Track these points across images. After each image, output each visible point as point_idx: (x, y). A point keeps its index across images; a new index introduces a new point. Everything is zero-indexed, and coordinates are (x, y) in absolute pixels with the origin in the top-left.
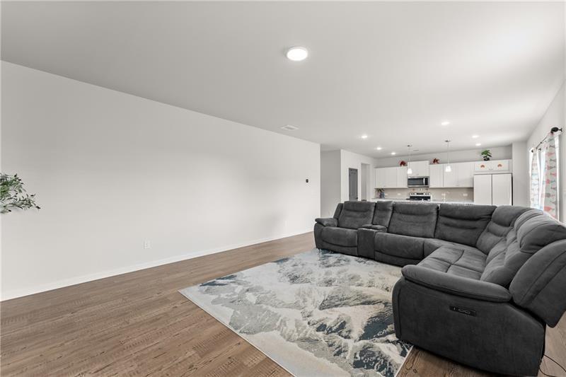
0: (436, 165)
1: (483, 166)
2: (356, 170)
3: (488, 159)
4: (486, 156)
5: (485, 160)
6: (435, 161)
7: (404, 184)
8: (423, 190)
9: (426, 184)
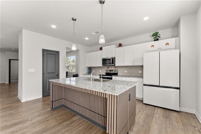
0: (120, 48)
1: (153, 46)
3: (158, 40)
4: (156, 37)
5: (155, 40)
6: (120, 45)
7: (100, 64)
8: (113, 68)
9: (112, 64)
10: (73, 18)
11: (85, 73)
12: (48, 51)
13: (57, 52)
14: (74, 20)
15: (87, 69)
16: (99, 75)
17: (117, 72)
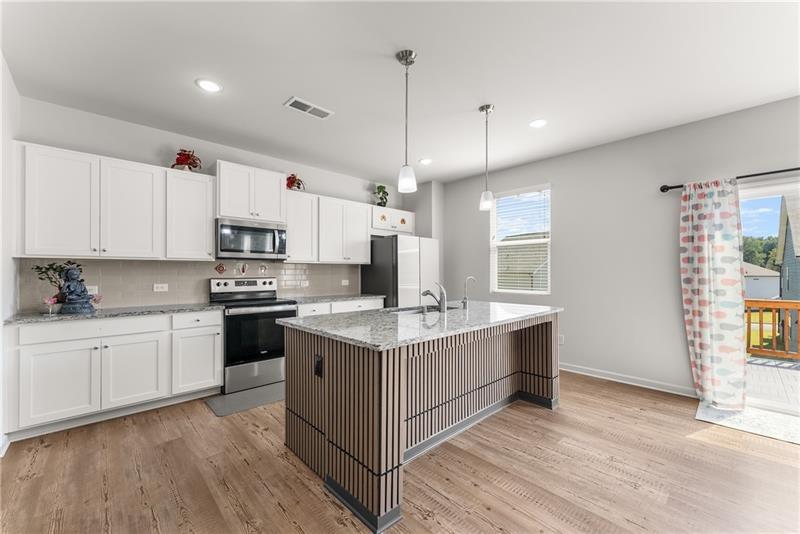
1: (383, 218)
8: (258, 271)
17: (274, 287)
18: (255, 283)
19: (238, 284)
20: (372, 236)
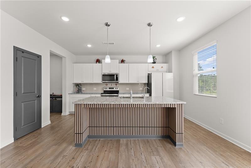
0: (123, 64)
1: (153, 67)
2: (39, 57)
3: (155, 63)
6: (123, 61)
7: (99, 80)
8: (113, 85)
9: (116, 80)
10: (107, 23)
11: (71, 93)
12: (23, 51)
13: (38, 57)
14: (107, 25)
15: (72, 86)
16: (100, 94)
17: (118, 90)
18: (113, 88)
19: (109, 88)
20: (148, 74)
